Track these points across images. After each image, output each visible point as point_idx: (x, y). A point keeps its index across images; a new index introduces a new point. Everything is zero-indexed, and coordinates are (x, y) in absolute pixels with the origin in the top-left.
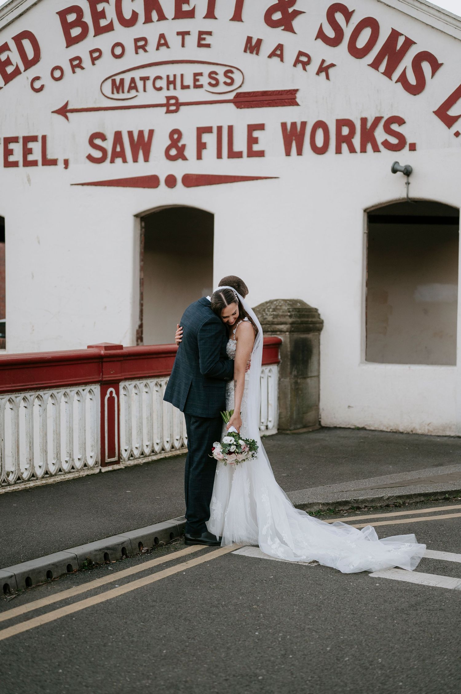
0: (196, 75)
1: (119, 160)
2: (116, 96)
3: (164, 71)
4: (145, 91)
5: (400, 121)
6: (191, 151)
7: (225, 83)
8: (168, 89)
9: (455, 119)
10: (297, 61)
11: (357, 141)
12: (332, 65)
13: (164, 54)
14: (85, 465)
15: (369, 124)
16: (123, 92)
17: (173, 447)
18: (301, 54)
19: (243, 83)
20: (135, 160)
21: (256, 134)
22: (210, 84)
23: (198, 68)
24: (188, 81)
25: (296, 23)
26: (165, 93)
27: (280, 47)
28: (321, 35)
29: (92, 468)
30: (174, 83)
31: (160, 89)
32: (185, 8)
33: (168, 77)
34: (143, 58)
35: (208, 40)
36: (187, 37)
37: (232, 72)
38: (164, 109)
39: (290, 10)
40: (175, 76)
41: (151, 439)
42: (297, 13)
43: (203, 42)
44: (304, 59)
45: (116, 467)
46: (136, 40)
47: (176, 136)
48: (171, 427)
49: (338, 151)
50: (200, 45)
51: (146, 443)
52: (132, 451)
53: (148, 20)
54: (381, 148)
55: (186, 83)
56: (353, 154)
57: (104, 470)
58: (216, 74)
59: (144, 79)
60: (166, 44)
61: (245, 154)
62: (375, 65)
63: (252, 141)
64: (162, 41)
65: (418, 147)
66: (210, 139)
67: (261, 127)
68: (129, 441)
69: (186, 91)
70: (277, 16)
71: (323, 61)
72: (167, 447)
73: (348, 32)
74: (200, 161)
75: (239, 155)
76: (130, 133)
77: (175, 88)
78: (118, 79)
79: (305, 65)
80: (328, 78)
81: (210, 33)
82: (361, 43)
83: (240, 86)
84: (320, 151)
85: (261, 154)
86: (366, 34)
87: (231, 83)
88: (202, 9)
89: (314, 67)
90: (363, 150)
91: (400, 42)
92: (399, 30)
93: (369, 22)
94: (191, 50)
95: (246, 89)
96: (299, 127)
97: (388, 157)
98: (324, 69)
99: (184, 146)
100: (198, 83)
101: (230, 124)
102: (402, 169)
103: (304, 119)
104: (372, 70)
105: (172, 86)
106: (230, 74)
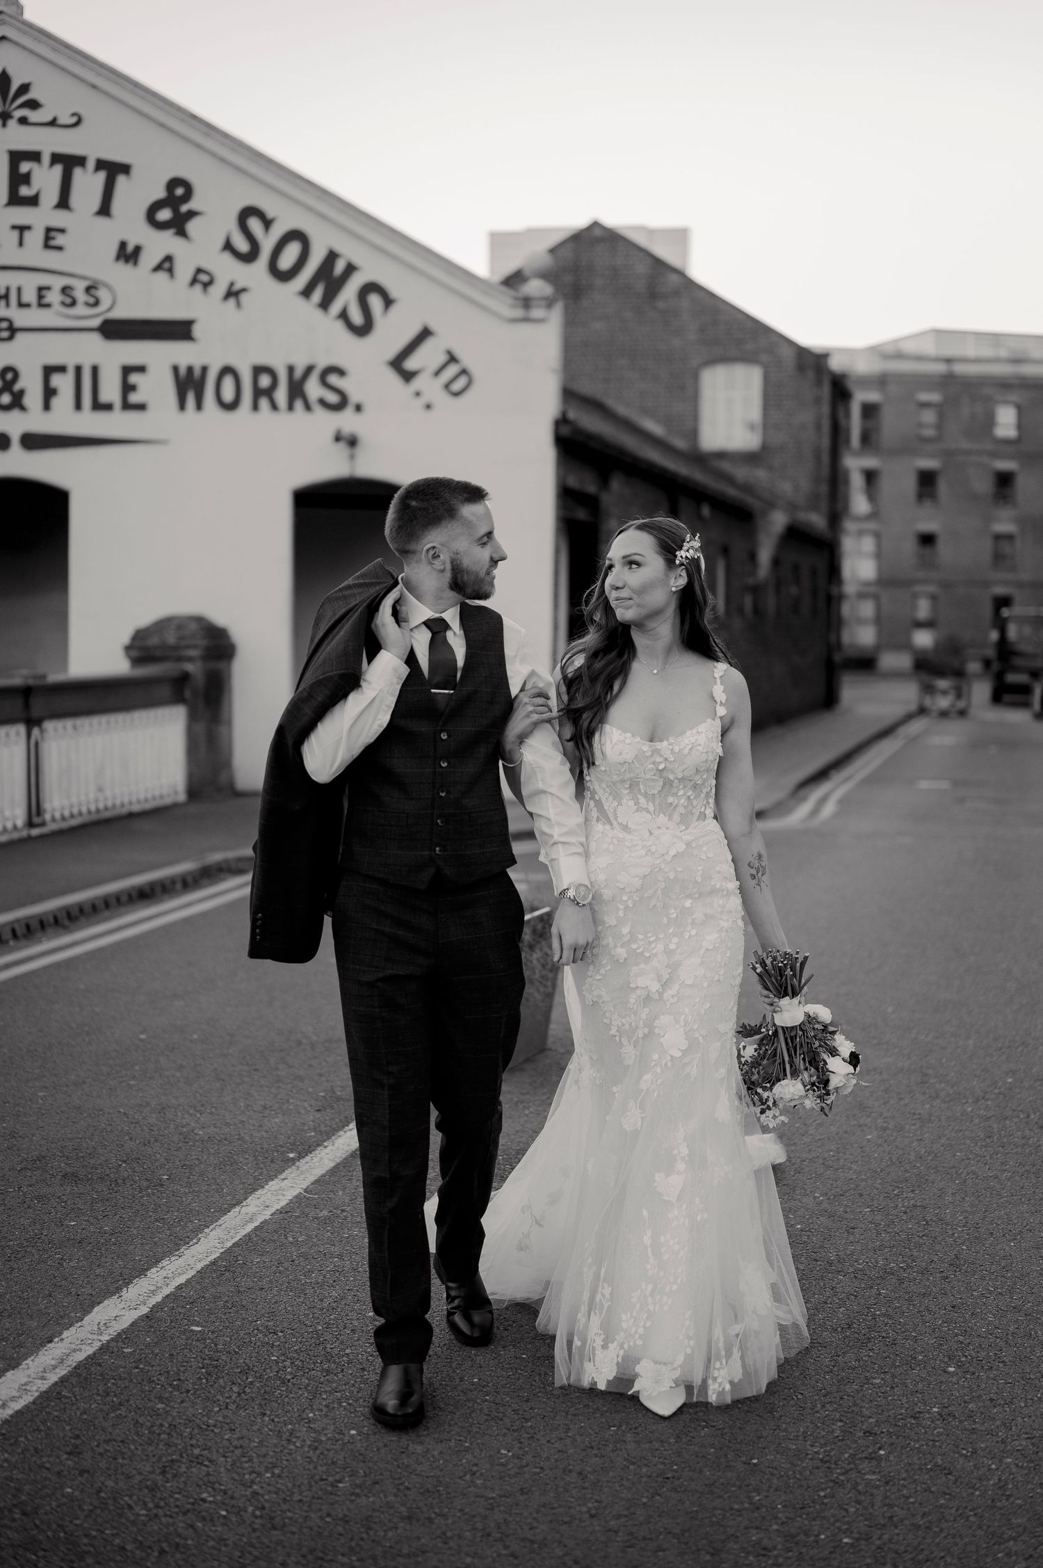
0: (41, 289)
5: (341, 372)
6: (33, 398)
9: (415, 373)
10: (194, 281)
11: (281, 395)
12: (245, 290)
18: (199, 270)
19: (114, 305)
21: (134, 378)
22: (63, 303)
23: (44, 280)
24: (30, 296)
25: (192, 226)
27: (169, 258)
28: (228, 246)
30: (6, 297)
32: (24, 191)
35: (59, 240)
36: (27, 234)
37: (95, 288)
39: (184, 208)
40: (8, 289)
42: (192, 214)
43: (52, 243)
44: (204, 278)
47: (9, 376)
49: (255, 407)
50: (47, 246)
54: (316, 406)
55: (25, 299)
56: (275, 414)
58: (71, 288)
61: (117, 405)
62: (307, 292)
63: (128, 388)
65: (365, 408)
66: (63, 383)
67: (141, 369)
69: (25, 311)
70: (165, 215)
71: (232, 284)
73: (267, 245)
74: (47, 414)
75: (108, 407)
77: (8, 305)
79: (206, 285)
80: (238, 305)
81: (62, 231)
82: (286, 262)
83: (110, 310)
84: (231, 407)
85: (141, 407)
86: (292, 251)
87: (97, 303)
88: (50, 195)
89: (219, 289)
90: (291, 407)
91: (340, 267)
92: (338, 248)
93: (296, 235)
94: (33, 252)
95: (120, 313)
96: (197, 372)
97: (327, 422)
98: (233, 293)
99: (21, 393)
100: (44, 301)
101: (95, 362)
102: (346, 438)
103: (204, 363)
104: (301, 300)
105: (3, 303)
106: (93, 292)
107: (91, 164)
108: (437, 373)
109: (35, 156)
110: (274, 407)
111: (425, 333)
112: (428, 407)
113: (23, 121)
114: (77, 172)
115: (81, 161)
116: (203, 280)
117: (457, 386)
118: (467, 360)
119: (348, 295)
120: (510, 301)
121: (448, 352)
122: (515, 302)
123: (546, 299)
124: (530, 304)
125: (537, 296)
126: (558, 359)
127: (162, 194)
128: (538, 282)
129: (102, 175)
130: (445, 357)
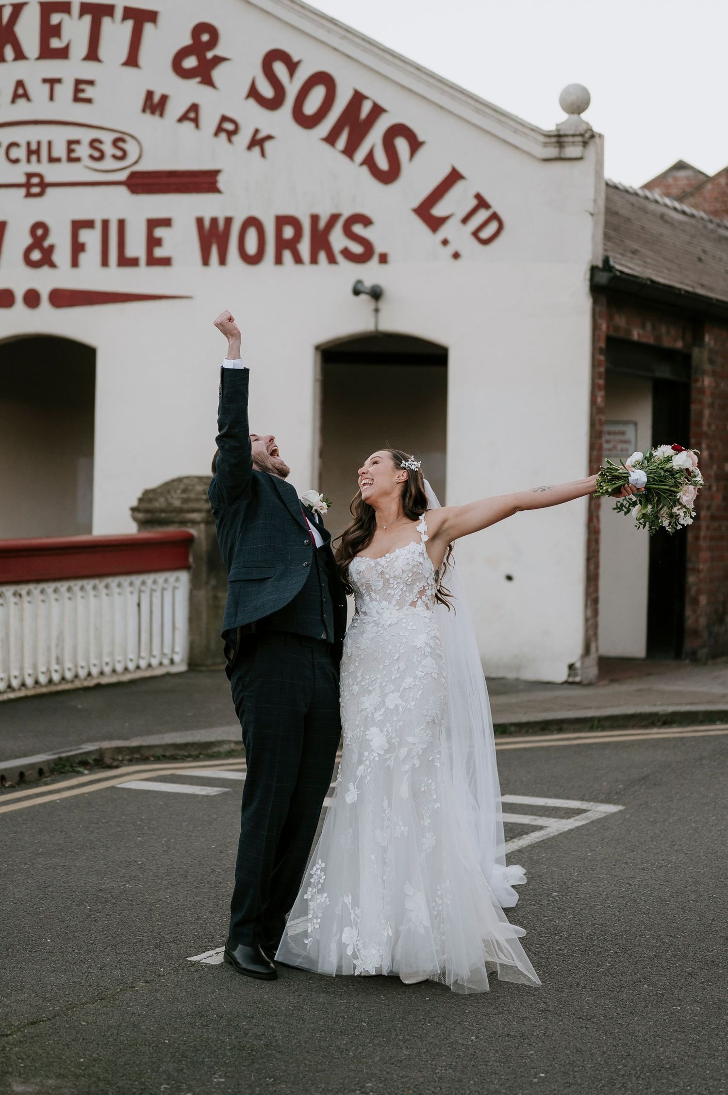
0: (70, 143)
3: (23, 135)
5: (366, 221)
6: (62, 254)
7: (114, 157)
8: (29, 161)
9: (443, 220)
10: (219, 130)
11: (304, 248)
12: (269, 137)
13: (21, 111)
15: (322, 224)
17: (37, 682)
18: (224, 119)
19: (140, 157)
21: (159, 232)
22: (92, 157)
23: (73, 133)
24: (60, 151)
25: (218, 74)
26: (24, 168)
27: (194, 108)
28: (253, 93)
30: (37, 152)
31: (16, 161)
32: (55, 43)
33: (29, 144)
35: (89, 92)
36: (57, 87)
37: (123, 140)
38: (23, 191)
39: (210, 55)
40: (39, 143)
42: (218, 60)
43: (82, 95)
44: (229, 126)
47: (40, 232)
48: (35, 654)
49: (279, 260)
50: (76, 99)
54: (340, 258)
55: (55, 154)
56: (299, 267)
58: (100, 142)
60: (26, 95)
61: (143, 260)
62: (331, 139)
63: (153, 242)
64: (20, 91)
65: (390, 258)
66: (91, 238)
67: (166, 223)
69: (55, 166)
70: (190, 62)
71: (257, 131)
73: (292, 90)
74: (75, 270)
75: (134, 262)
77: (39, 160)
79: (230, 134)
80: (263, 154)
81: (91, 83)
82: (311, 106)
83: (136, 162)
84: (253, 260)
85: (166, 262)
86: (318, 94)
87: (123, 157)
88: (80, 48)
89: (243, 138)
90: (314, 260)
91: (366, 109)
92: (364, 91)
93: (323, 79)
94: (64, 107)
95: (145, 166)
96: (221, 224)
97: (349, 272)
98: (258, 142)
99: (51, 248)
100: (73, 155)
101: (121, 216)
102: (368, 290)
103: (229, 214)
104: (326, 147)
105: (34, 158)
106: (120, 144)
107: (119, 13)
108: (465, 220)
109: (64, 7)
110: (298, 260)
111: (454, 177)
112: (456, 256)
114: (106, 21)
115: (109, 10)
116: (228, 128)
117: (485, 234)
118: (497, 206)
119: (374, 138)
120: (542, 139)
121: (478, 196)
122: (547, 140)
123: (582, 135)
124: (564, 142)
125: (571, 132)
126: (595, 201)
127: (187, 41)
128: (575, 117)
129: (129, 24)
130: (474, 202)
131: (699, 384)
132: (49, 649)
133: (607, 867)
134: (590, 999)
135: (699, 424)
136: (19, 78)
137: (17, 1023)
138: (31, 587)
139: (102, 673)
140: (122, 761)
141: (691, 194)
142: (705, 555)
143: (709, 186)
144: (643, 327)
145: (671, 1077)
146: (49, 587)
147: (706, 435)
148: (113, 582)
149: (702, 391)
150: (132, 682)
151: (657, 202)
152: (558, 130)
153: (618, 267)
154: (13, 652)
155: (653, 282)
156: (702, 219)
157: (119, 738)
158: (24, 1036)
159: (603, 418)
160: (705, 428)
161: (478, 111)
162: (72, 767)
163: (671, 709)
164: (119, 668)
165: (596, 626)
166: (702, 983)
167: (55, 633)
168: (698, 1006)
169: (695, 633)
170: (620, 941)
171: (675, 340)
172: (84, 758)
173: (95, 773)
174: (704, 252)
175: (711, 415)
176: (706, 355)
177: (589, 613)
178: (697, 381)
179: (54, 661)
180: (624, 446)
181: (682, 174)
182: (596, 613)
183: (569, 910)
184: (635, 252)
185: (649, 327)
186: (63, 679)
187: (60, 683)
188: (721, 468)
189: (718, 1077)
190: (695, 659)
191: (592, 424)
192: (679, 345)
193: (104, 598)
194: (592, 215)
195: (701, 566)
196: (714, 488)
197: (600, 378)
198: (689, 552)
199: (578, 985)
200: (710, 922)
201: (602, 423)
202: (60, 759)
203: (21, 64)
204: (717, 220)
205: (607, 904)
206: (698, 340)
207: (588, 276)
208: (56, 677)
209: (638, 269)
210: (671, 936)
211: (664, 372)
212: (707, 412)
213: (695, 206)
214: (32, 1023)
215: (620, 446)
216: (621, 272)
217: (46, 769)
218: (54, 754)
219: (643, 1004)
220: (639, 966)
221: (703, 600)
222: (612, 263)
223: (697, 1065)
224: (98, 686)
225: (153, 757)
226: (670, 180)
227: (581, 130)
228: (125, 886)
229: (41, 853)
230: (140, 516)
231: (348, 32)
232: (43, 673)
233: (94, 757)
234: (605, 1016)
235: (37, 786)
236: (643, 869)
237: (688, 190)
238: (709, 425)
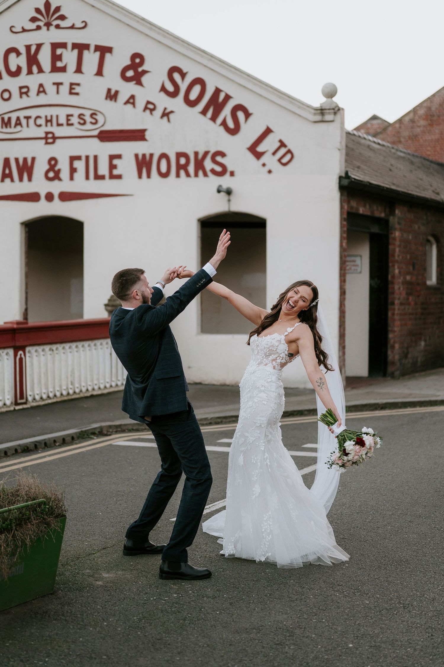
0: (68, 116)
1: (8, 180)
2: (5, 130)
3: (43, 112)
4: (28, 126)
5: (223, 155)
6: (65, 174)
7: (91, 123)
8: (46, 125)
9: (262, 154)
10: (146, 108)
11: (191, 168)
12: (172, 112)
13: (42, 99)
14: (5, 404)
15: (200, 156)
16: (10, 127)
17: (62, 394)
18: (148, 102)
19: (105, 123)
20: (21, 180)
21: (115, 162)
22: (79, 123)
23: (69, 111)
24: (62, 120)
25: (144, 79)
26: (44, 129)
27: (133, 97)
28: (163, 89)
29: (9, 407)
30: (51, 121)
31: (40, 126)
32: (59, 64)
33: (46, 117)
34: (26, 102)
35: (77, 89)
36: (61, 87)
38: (43, 141)
39: (140, 70)
40: (52, 116)
41: (47, 388)
42: (144, 72)
43: (73, 91)
44: (151, 106)
45: (25, 406)
46: (21, 88)
48: (60, 380)
49: (178, 175)
50: (71, 93)
51: (44, 391)
52: (34, 396)
53: (30, 72)
54: (209, 174)
55: (60, 122)
56: (189, 179)
57: (17, 408)
58: (84, 115)
59: (28, 118)
60: (44, 91)
61: (107, 176)
62: (204, 112)
63: (112, 167)
65: (236, 174)
66: (80, 165)
67: (119, 157)
68: (33, 389)
69: (60, 128)
70: (130, 73)
71: (165, 109)
72: (58, 394)
73: (183, 87)
74: (72, 182)
75: (102, 177)
76: (17, 160)
77: (52, 125)
78: (6, 117)
79: (152, 110)
80: (169, 121)
81: (78, 85)
82: (193, 96)
83: (103, 126)
84: (165, 175)
85: (119, 177)
86: (197, 89)
87: (96, 123)
88: (72, 66)
89: (158, 112)
90: (196, 175)
91: (222, 96)
92: (221, 87)
93: (199, 81)
94: (64, 97)
95: (108, 127)
96: (148, 157)
97: (214, 181)
98: (166, 114)
99: (59, 170)
100: (70, 122)
101: (95, 154)
102: (225, 190)
103: (152, 152)
104: (201, 116)
105: (49, 124)
106: (94, 116)
107: (92, 48)
108: (274, 153)
109: (64, 45)
111: (268, 131)
112: (270, 172)
113: (58, 27)
114: (86, 52)
115: (86, 47)
116: (150, 108)
117: (284, 160)
118: (290, 146)
119: (226, 112)
120: (313, 111)
121: (280, 141)
122: (316, 112)
123: (333, 109)
124: (325, 113)
125: (328, 108)
126: (341, 143)
127: (128, 62)
128: (330, 100)
129: (98, 54)
130: (278, 144)
131: (393, 235)
132: (67, 377)
133: (363, 475)
134: (364, 533)
135: (393, 256)
136: (41, 82)
137: (97, 549)
138: (58, 346)
139: (93, 389)
140: (112, 432)
141: (381, 133)
142: (397, 323)
143: (390, 129)
144: (365, 206)
145: (406, 565)
146: (67, 346)
147: (397, 261)
148: (98, 342)
149: (394, 239)
150: (109, 394)
151: (365, 138)
152: (321, 107)
153: (353, 176)
154: (50, 379)
155: (370, 183)
156: (388, 147)
157: (109, 421)
158: (102, 554)
159: (346, 254)
160: (396, 258)
161: (280, 97)
162: (88, 435)
163: (385, 401)
164: (102, 386)
165: (344, 360)
166: (416, 525)
167: (70, 369)
168: (415, 535)
169: (393, 363)
170: (374, 508)
171: (381, 213)
172: (93, 431)
173: (100, 438)
174: (392, 165)
175: (400, 251)
176: (396, 220)
177: (341, 354)
178: (392, 233)
179: (70, 383)
180: (355, 268)
181: (375, 122)
182: (344, 353)
183: (347, 495)
184: (359, 167)
185: (368, 206)
186: (75, 392)
187: (73, 395)
188: (405, 278)
189: (428, 564)
190: (393, 376)
191: (341, 257)
192: (383, 215)
193: (94, 351)
194: (339, 150)
195: (396, 329)
196: (402, 289)
197: (344, 233)
198: (390, 322)
199: (357, 527)
200: (416, 499)
201: (345, 256)
202: (82, 431)
203: (41, 75)
204: (396, 147)
205: (366, 492)
206: (392, 212)
207: (338, 181)
208: (71, 392)
209: (362, 176)
210: (398, 505)
211: (375, 229)
212: (397, 250)
213: (383, 140)
214: (104, 549)
215: (353, 268)
216: (354, 179)
217: (75, 437)
218: (78, 429)
219: (389, 535)
220: (385, 519)
221: (397, 346)
222: (350, 174)
223: (418, 560)
224: (92, 396)
225: (128, 430)
226: (369, 125)
227: (333, 106)
228: (130, 489)
229: (84, 476)
230: (109, 308)
231: (212, 57)
232: (64, 390)
233: (98, 430)
234: (372, 540)
235: (72, 445)
236: (381, 476)
237: (379, 130)
238: (398, 256)
